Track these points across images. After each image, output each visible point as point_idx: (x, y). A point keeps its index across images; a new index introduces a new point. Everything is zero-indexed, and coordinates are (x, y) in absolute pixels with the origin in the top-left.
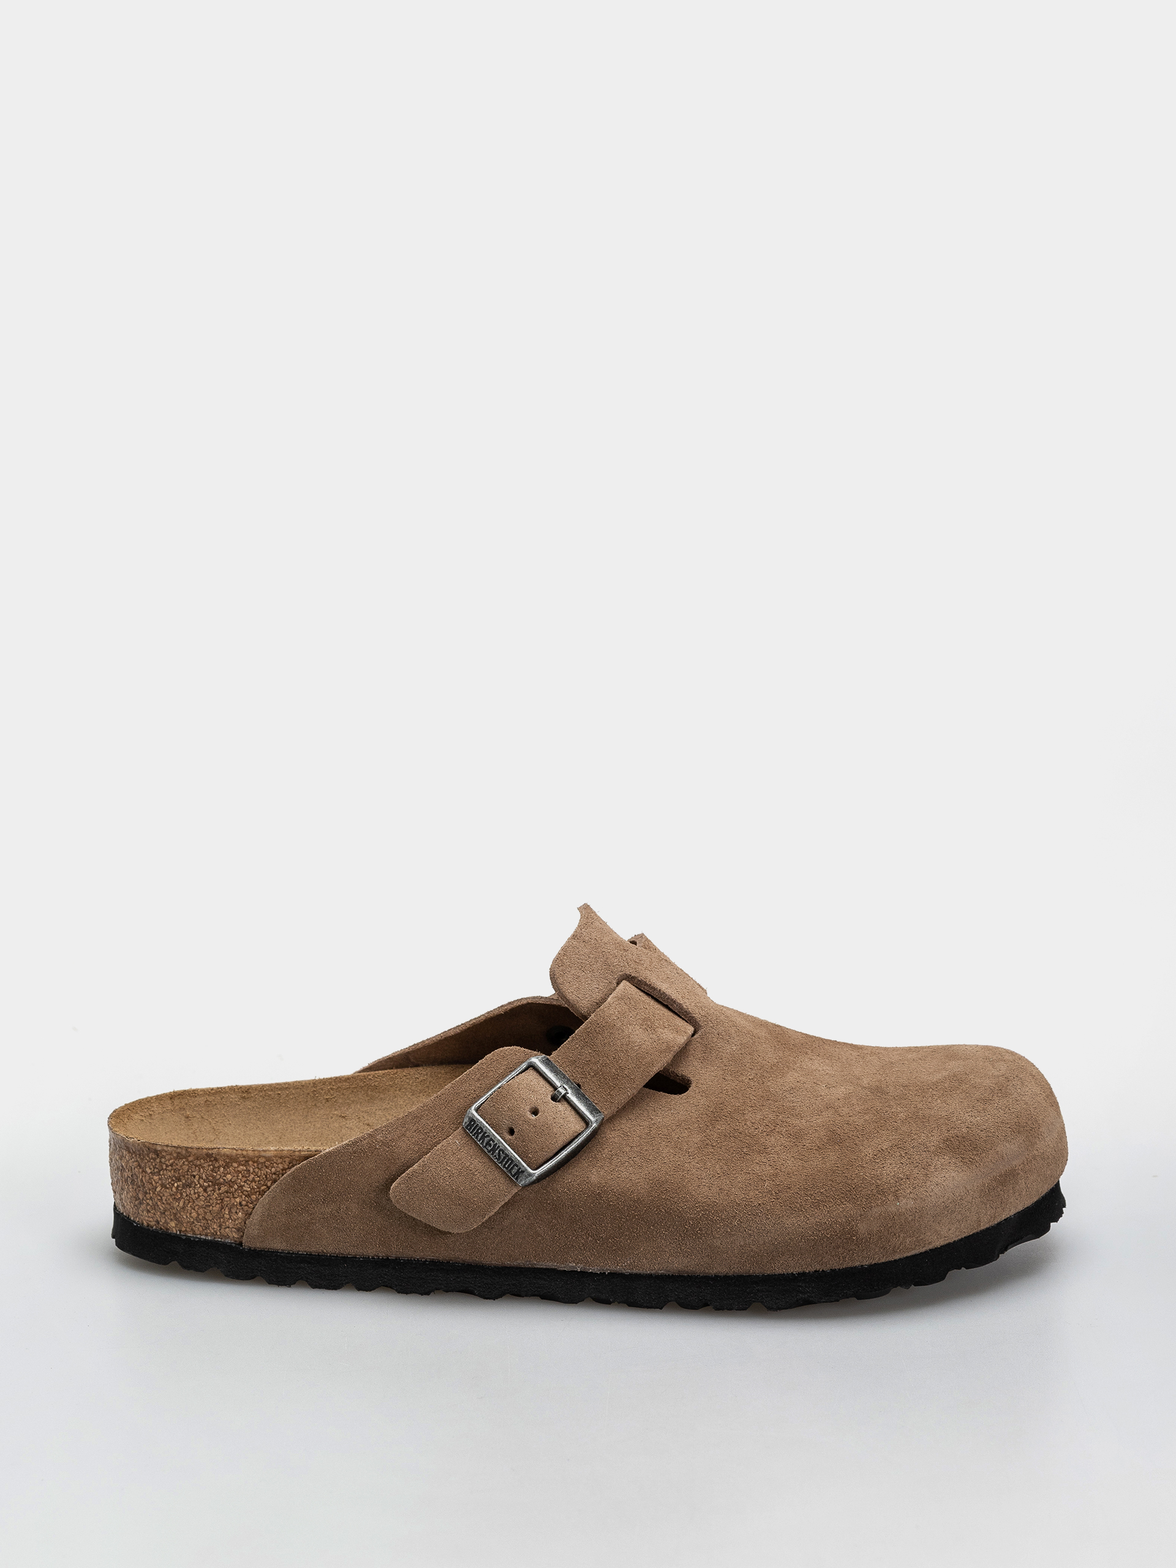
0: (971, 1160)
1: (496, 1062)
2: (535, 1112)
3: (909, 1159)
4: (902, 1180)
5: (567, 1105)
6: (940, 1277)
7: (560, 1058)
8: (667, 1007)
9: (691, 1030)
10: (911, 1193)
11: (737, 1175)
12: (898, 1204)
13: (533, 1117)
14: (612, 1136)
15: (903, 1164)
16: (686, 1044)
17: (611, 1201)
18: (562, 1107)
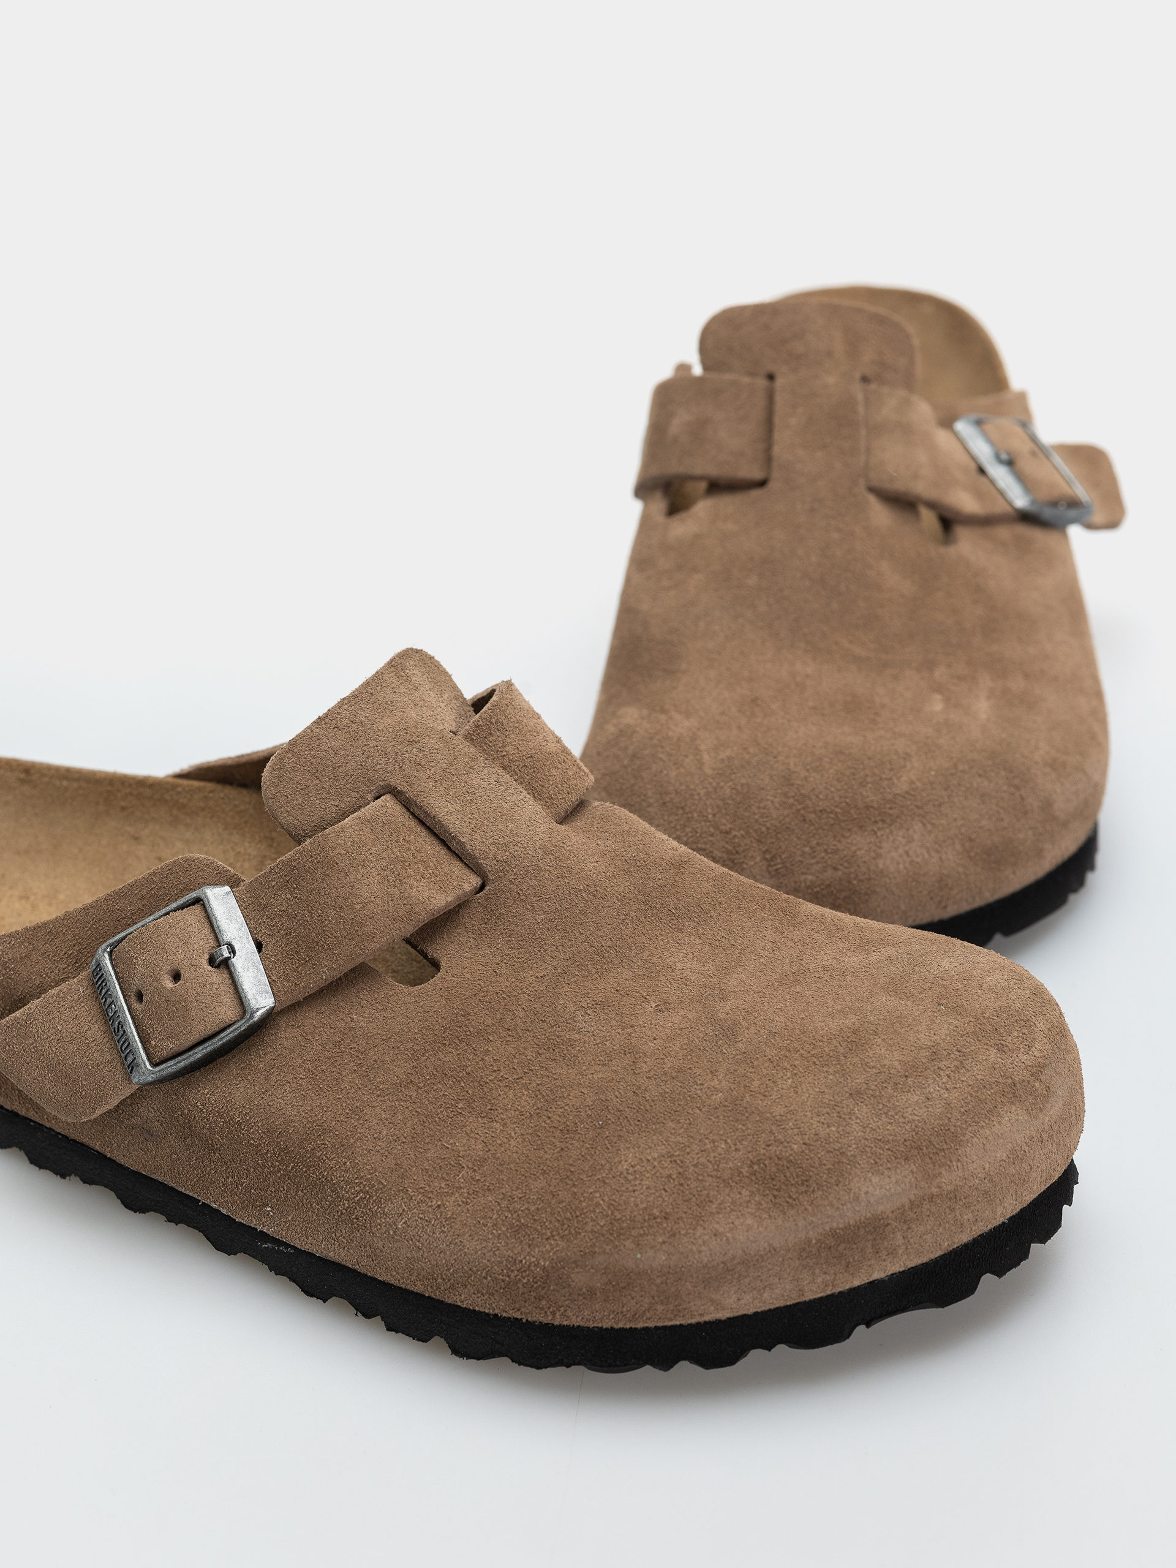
0: (790, 1201)
1: (174, 875)
2: (176, 977)
3: (681, 1185)
4: (655, 1218)
5: (226, 976)
6: (729, 1359)
7: (248, 895)
8: (444, 843)
9: (476, 881)
10: (664, 1242)
11: (430, 1146)
12: (639, 1256)
13: (169, 984)
14: (286, 1036)
15: (666, 1191)
16: (459, 906)
17: (253, 1138)
18: (216, 976)
